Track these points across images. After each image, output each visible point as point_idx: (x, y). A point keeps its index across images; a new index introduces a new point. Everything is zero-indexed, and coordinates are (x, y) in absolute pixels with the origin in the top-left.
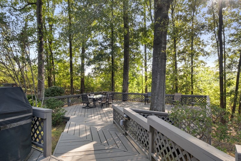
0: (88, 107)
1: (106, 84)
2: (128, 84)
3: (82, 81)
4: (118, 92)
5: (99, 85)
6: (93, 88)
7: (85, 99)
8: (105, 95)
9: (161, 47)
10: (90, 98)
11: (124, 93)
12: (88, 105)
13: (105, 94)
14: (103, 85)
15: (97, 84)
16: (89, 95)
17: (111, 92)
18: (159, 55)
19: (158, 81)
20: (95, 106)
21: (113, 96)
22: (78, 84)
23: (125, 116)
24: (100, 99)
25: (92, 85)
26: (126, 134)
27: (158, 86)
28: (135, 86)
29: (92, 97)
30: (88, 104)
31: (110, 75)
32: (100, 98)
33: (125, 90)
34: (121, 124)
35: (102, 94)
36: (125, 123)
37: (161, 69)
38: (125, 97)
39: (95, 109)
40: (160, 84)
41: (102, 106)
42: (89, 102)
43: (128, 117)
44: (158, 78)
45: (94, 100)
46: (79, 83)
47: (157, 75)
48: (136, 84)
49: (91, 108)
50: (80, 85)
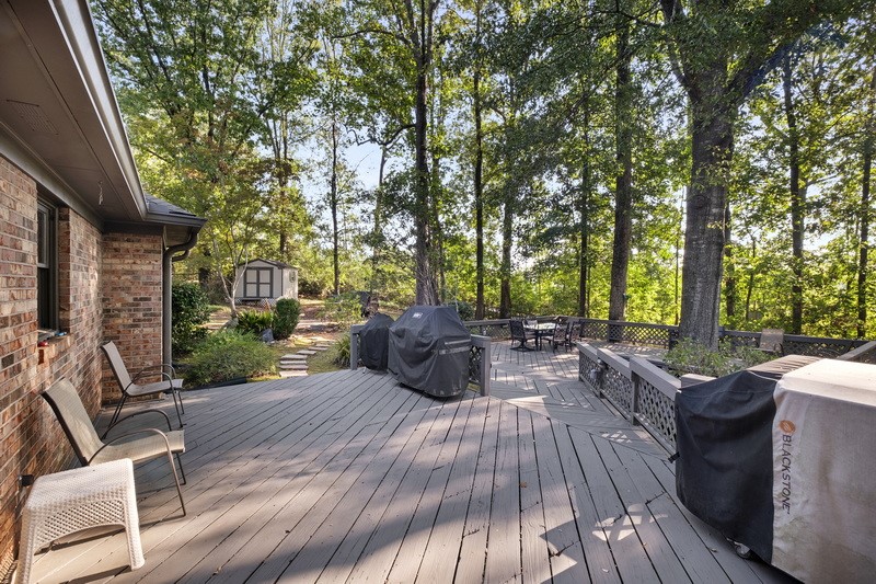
0: (523, 348)
1: (565, 298)
2: (625, 299)
3: (505, 289)
4: (601, 318)
5: (548, 299)
6: (531, 306)
7: (517, 331)
8: (563, 323)
9: (709, 215)
10: (528, 330)
11: (613, 322)
12: (522, 344)
13: (564, 321)
14: (559, 300)
15: (540, 295)
16: (526, 324)
17: (577, 319)
18: (703, 233)
19: (698, 297)
20: (538, 348)
21: (584, 327)
22: (494, 296)
23: (599, 361)
24: (550, 332)
25: (529, 299)
26: (602, 396)
27: (696, 308)
28: (651, 304)
29: (532, 327)
30: (524, 340)
31: (577, 274)
32: (551, 330)
33: (615, 314)
34: (592, 375)
35: (556, 322)
36: (600, 375)
37: (705, 269)
38: (615, 331)
39: (539, 354)
40: (701, 305)
41: (555, 348)
42: (527, 337)
43: (604, 363)
44: (699, 290)
45: (537, 334)
46: (497, 292)
47: (695, 283)
48: (656, 300)
49: (529, 350)
50: (499, 298)
